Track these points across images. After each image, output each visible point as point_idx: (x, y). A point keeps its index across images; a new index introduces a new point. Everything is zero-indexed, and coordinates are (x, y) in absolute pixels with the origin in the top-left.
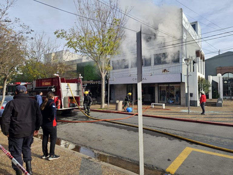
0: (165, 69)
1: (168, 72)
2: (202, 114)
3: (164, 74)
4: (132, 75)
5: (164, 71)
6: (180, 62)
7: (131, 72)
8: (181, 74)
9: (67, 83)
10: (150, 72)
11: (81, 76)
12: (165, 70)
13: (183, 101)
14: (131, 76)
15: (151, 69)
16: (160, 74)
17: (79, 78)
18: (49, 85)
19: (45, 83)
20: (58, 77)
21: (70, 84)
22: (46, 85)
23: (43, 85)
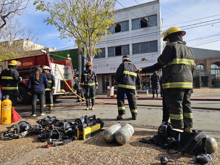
1: (147, 61)
3: (143, 63)
4: (109, 64)
5: (143, 60)
7: (108, 60)
9: (55, 64)
11: (70, 57)
12: (143, 59)
16: (139, 63)
17: (67, 59)
18: (31, 65)
19: (24, 63)
20: (46, 54)
21: (58, 65)
22: (25, 65)
23: (21, 66)
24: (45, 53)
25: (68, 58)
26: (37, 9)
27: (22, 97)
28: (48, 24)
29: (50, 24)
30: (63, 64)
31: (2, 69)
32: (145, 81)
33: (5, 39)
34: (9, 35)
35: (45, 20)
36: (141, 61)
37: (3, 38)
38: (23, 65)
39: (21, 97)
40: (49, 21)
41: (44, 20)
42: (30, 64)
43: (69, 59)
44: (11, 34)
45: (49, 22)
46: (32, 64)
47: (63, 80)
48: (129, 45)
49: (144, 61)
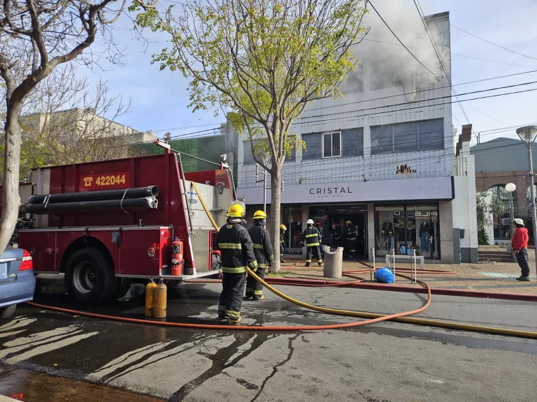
0: (404, 164)
1: (414, 174)
2: (519, 279)
3: (402, 178)
4: (305, 178)
5: (402, 171)
6: (446, 146)
7: (303, 169)
8: (452, 178)
9: (190, 182)
10: (362, 173)
11: (227, 161)
12: (403, 169)
13: (446, 249)
14: (303, 182)
15: (361, 162)
16: (389, 179)
17: (220, 168)
18: (121, 183)
19: (99, 178)
20: (169, 152)
21: (196, 185)
22: (103, 184)
23: (90, 184)
24: (167, 149)
25: (223, 165)
26: (138, 23)
27: (90, 281)
28: (163, 67)
29: (168, 68)
30: (207, 182)
31: (33, 194)
32: (401, 225)
33: (35, 107)
34: (47, 97)
35: (156, 58)
36: (397, 172)
37: (30, 104)
38: (98, 182)
39: (87, 279)
40: (167, 60)
41: (153, 56)
42: (118, 182)
43: (224, 168)
44: (50, 95)
45: (165, 62)
46: (124, 181)
47: (213, 229)
48: (362, 128)
49: (405, 174)
